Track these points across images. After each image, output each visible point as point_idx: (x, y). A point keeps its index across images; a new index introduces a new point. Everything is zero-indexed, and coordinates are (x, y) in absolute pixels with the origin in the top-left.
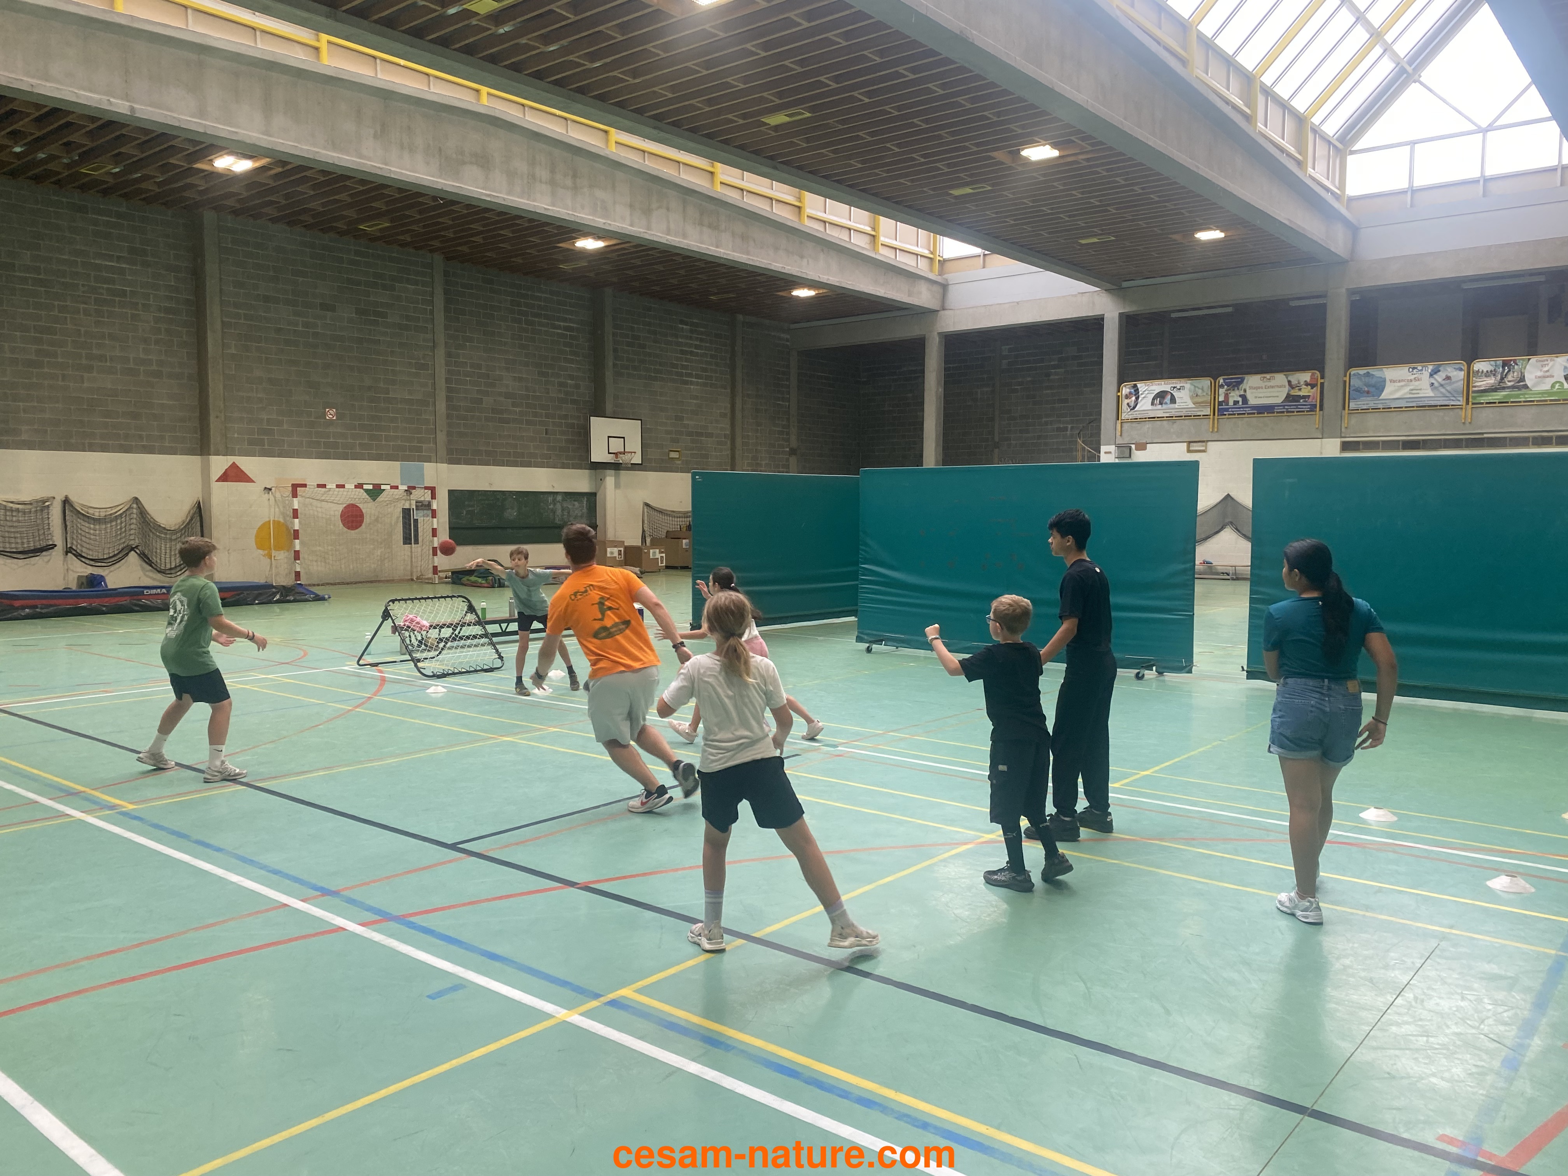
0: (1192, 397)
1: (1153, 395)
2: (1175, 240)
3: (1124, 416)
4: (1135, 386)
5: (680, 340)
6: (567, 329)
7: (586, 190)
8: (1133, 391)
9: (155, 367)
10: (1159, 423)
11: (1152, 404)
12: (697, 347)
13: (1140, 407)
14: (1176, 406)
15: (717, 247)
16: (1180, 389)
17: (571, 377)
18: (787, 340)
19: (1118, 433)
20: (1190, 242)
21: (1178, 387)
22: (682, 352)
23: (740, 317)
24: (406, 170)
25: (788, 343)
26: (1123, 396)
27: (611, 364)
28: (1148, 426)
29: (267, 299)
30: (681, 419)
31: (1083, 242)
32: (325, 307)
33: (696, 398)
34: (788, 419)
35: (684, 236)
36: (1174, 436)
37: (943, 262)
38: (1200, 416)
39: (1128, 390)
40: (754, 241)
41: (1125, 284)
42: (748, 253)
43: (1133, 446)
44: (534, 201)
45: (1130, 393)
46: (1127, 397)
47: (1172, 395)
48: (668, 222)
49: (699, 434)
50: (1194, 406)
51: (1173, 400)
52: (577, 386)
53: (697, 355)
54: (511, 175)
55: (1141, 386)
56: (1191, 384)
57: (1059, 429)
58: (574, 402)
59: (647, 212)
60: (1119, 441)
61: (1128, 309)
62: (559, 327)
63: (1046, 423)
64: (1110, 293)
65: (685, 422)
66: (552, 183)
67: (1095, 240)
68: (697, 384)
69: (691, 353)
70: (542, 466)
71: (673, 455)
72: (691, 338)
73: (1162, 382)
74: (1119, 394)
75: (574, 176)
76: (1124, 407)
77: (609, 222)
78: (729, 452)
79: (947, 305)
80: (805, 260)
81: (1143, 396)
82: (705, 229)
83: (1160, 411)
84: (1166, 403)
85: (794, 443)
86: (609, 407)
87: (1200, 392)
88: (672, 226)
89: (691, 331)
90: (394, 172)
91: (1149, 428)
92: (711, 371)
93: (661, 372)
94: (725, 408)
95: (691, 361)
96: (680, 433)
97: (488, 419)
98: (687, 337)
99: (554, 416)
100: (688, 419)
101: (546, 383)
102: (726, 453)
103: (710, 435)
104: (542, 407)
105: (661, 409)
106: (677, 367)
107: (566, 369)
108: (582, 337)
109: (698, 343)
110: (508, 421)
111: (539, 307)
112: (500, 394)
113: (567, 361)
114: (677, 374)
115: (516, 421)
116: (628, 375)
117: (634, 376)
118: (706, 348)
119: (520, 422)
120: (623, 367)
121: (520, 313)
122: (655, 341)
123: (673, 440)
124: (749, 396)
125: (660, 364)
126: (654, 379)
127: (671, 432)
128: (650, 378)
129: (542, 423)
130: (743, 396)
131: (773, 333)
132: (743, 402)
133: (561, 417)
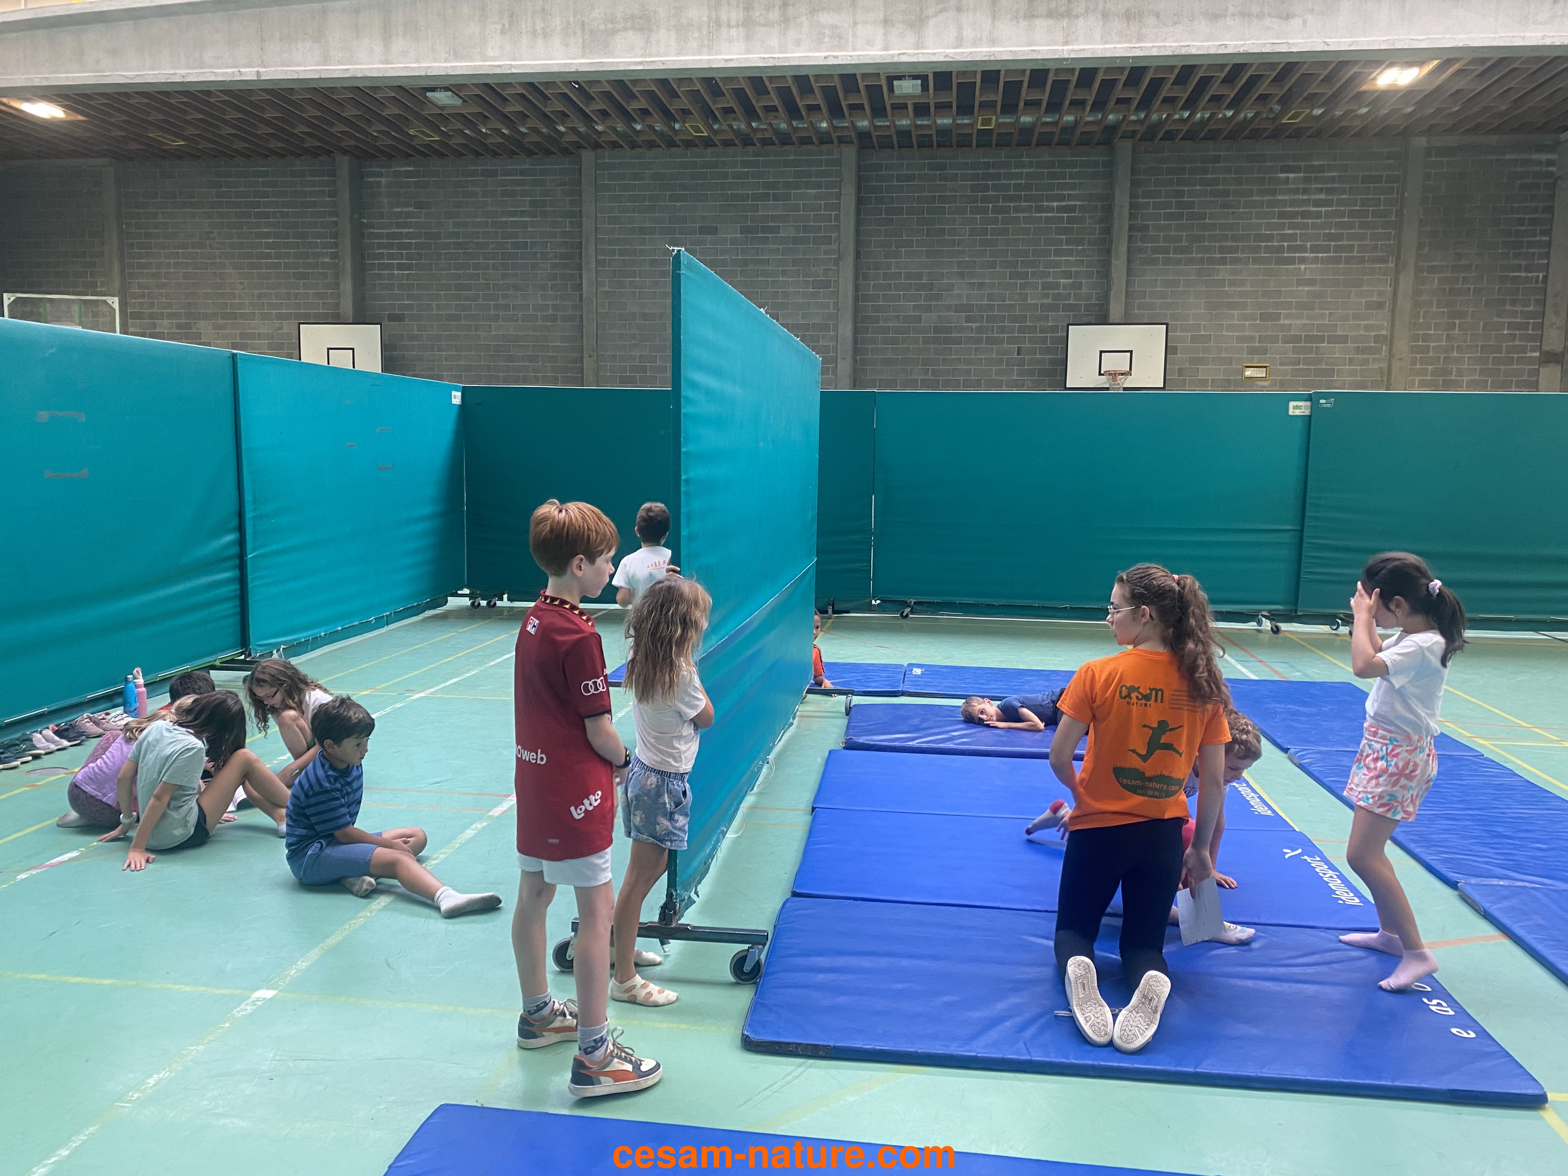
5: (1279, 197)
6: (1061, 209)
12: (1317, 203)
17: (1067, 275)
22: (1283, 215)
23: (1420, 142)
30: (1274, 317)
33: (1312, 282)
34: (1542, 303)
49: (1310, 339)
52: (1077, 286)
53: (1318, 215)
62: (1050, 209)
65: (1283, 322)
68: (1316, 260)
69: (1305, 215)
71: (1252, 373)
72: (1305, 191)
78: (1384, 365)
85: (1556, 341)
86: (1116, 309)
89: (1307, 180)
92: (1350, 237)
93: (1235, 250)
94: (1380, 293)
95: (1305, 226)
96: (1275, 339)
97: (926, 341)
98: (1296, 191)
99: (1032, 329)
100: (1288, 316)
101: (1023, 286)
102: (1376, 366)
103: (1344, 339)
104: (1014, 319)
105: (1232, 306)
106: (1270, 238)
107: (1058, 264)
108: (1090, 217)
109: (1322, 196)
110: (958, 341)
111: (1017, 187)
112: (949, 308)
113: (1058, 253)
114: (1268, 249)
115: (969, 340)
116: (1167, 262)
117: (1178, 262)
118: (1340, 203)
119: (979, 341)
120: (1156, 250)
121: (986, 199)
122: (1225, 206)
123: (1252, 351)
124: (1432, 270)
125: (1234, 238)
126: (1223, 261)
127: (1251, 339)
128: (1211, 261)
129: (1010, 341)
130: (1418, 270)
131: (1508, 157)
132: (1419, 281)
133: (1045, 330)
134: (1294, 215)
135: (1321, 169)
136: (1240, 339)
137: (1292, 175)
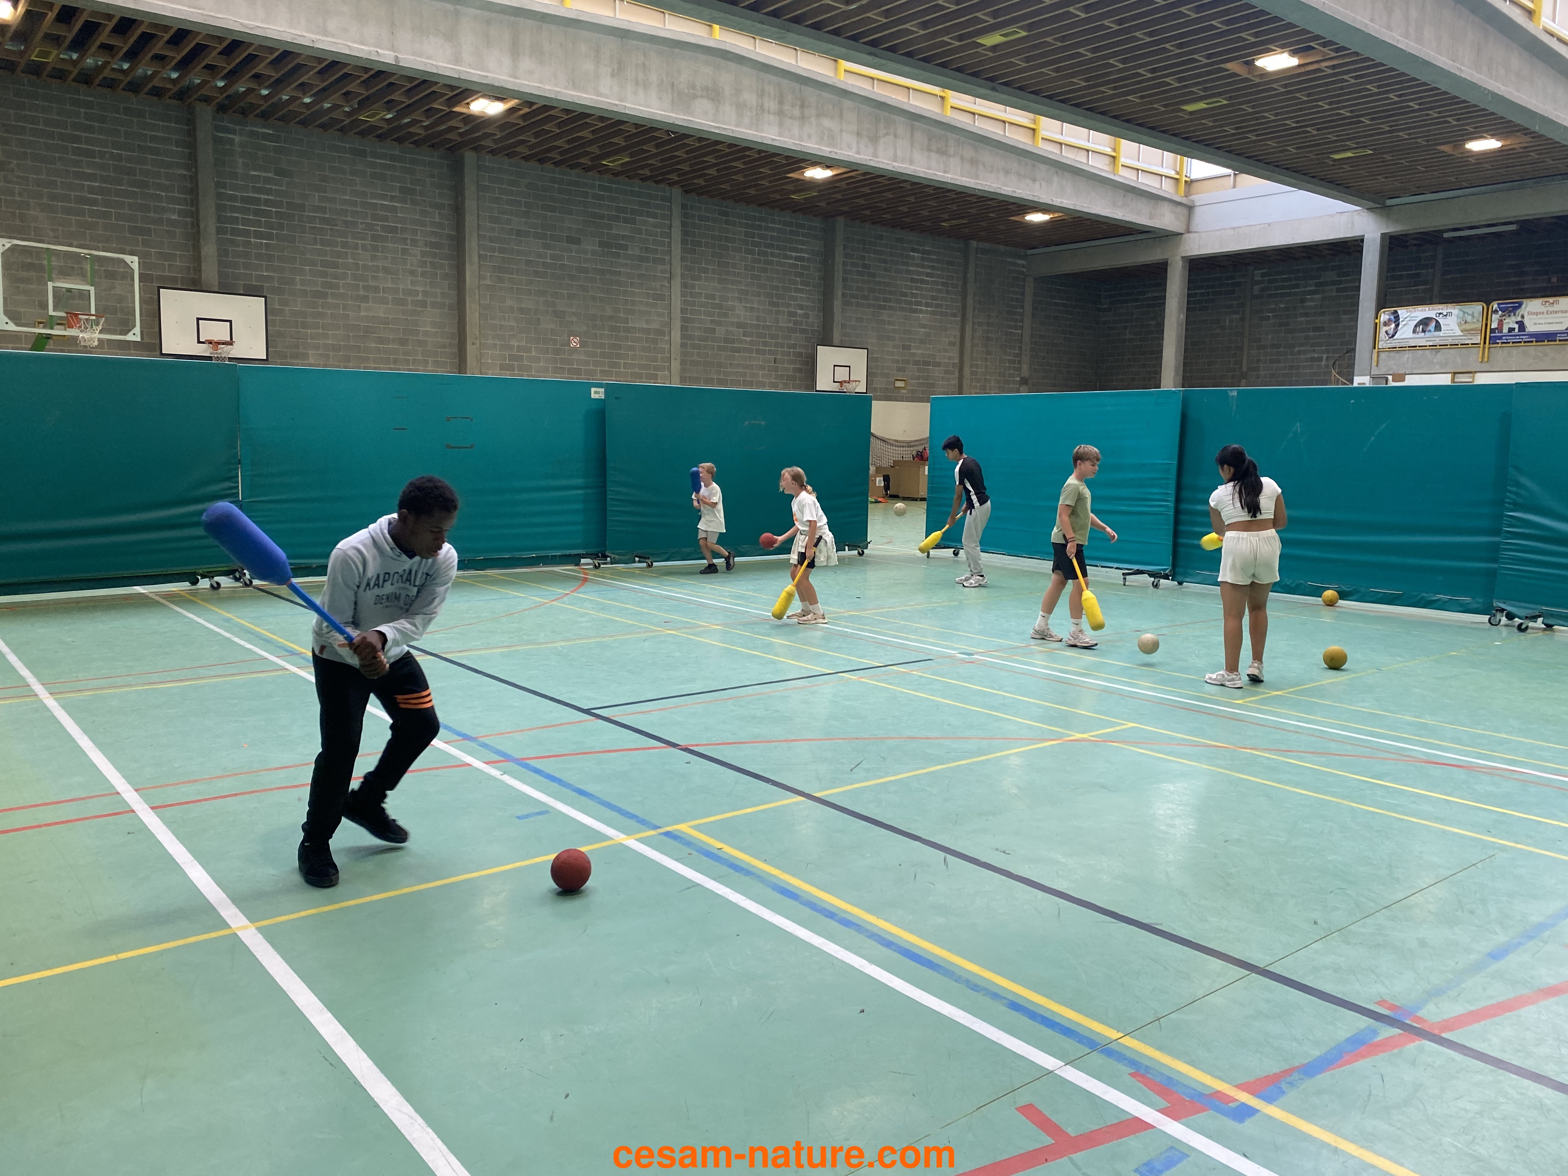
0: (1459, 325)
1: (1416, 322)
2: (1444, 152)
3: (1381, 345)
4: (1396, 312)
5: (911, 268)
6: (797, 259)
7: (813, 119)
8: (1392, 317)
9: (420, 297)
10: (1420, 352)
11: (1414, 331)
12: (928, 275)
13: (1402, 334)
14: (1441, 334)
15: (945, 172)
16: (1446, 315)
17: (801, 307)
18: (1023, 266)
19: (1374, 363)
20: (1462, 153)
21: (1445, 314)
22: (912, 280)
23: (974, 244)
24: (640, 105)
25: (1024, 270)
26: (1382, 324)
27: (840, 293)
28: (1407, 356)
29: (519, 233)
30: (908, 348)
31: (1337, 157)
32: (571, 240)
33: (924, 326)
34: (1020, 348)
35: (911, 162)
36: (1437, 367)
37: (1189, 183)
38: (1468, 344)
39: (1387, 317)
40: (984, 165)
41: (1389, 202)
42: (977, 177)
43: (1390, 378)
44: (762, 131)
45: (1390, 320)
46: (1385, 324)
47: (1437, 322)
48: (895, 148)
49: (927, 363)
50: (1462, 334)
51: (1438, 327)
52: (806, 316)
53: (927, 282)
54: (740, 107)
55: (1402, 312)
56: (1460, 310)
57: (1313, 359)
58: (803, 331)
59: (874, 139)
60: (1375, 371)
61: (1393, 228)
62: (790, 258)
63: (1299, 353)
64: (1371, 212)
65: (912, 351)
66: (780, 113)
67: (1349, 154)
68: (927, 312)
69: (922, 281)
71: (899, 384)
72: (922, 266)
73: (1426, 308)
74: (1377, 321)
75: (802, 106)
76: (1382, 335)
77: (835, 150)
78: (956, 382)
79: (1192, 229)
80: (1038, 184)
81: (1404, 323)
82: (934, 155)
83: (1421, 339)
84: (1430, 331)
85: (1025, 371)
86: (837, 336)
87: (1469, 319)
88: (899, 153)
89: (922, 259)
90: (629, 108)
91: (1408, 358)
92: (942, 299)
93: (889, 300)
94: (955, 336)
95: (921, 289)
96: (907, 362)
97: (720, 348)
98: (917, 265)
99: (782, 346)
100: (915, 348)
101: (777, 312)
102: (953, 383)
103: (938, 364)
104: (772, 337)
106: (905, 295)
107: (796, 299)
108: (814, 267)
109: (929, 271)
111: (772, 237)
112: (733, 324)
113: (797, 290)
114: (906, 302)
115: (746, 350)
116: (858, 304)
117: (863, 306)
118: (937, 276)
119: (750, 351)
120: (854, 296)
121: (754, 244)
122: (885, 270)
123: (899, 370)
124: (980, 324)
125: (890, 293)
126: (883, 308)
127: (897, 361)
128: (879, 307)
129: (771, 352)
130: (974, 324)
131: (1008, 260)
132: (974, 331)
133: (790, 346)
134: (917, 281)
135: (928, 252)
136: (894, 361)
137: (916, 254)
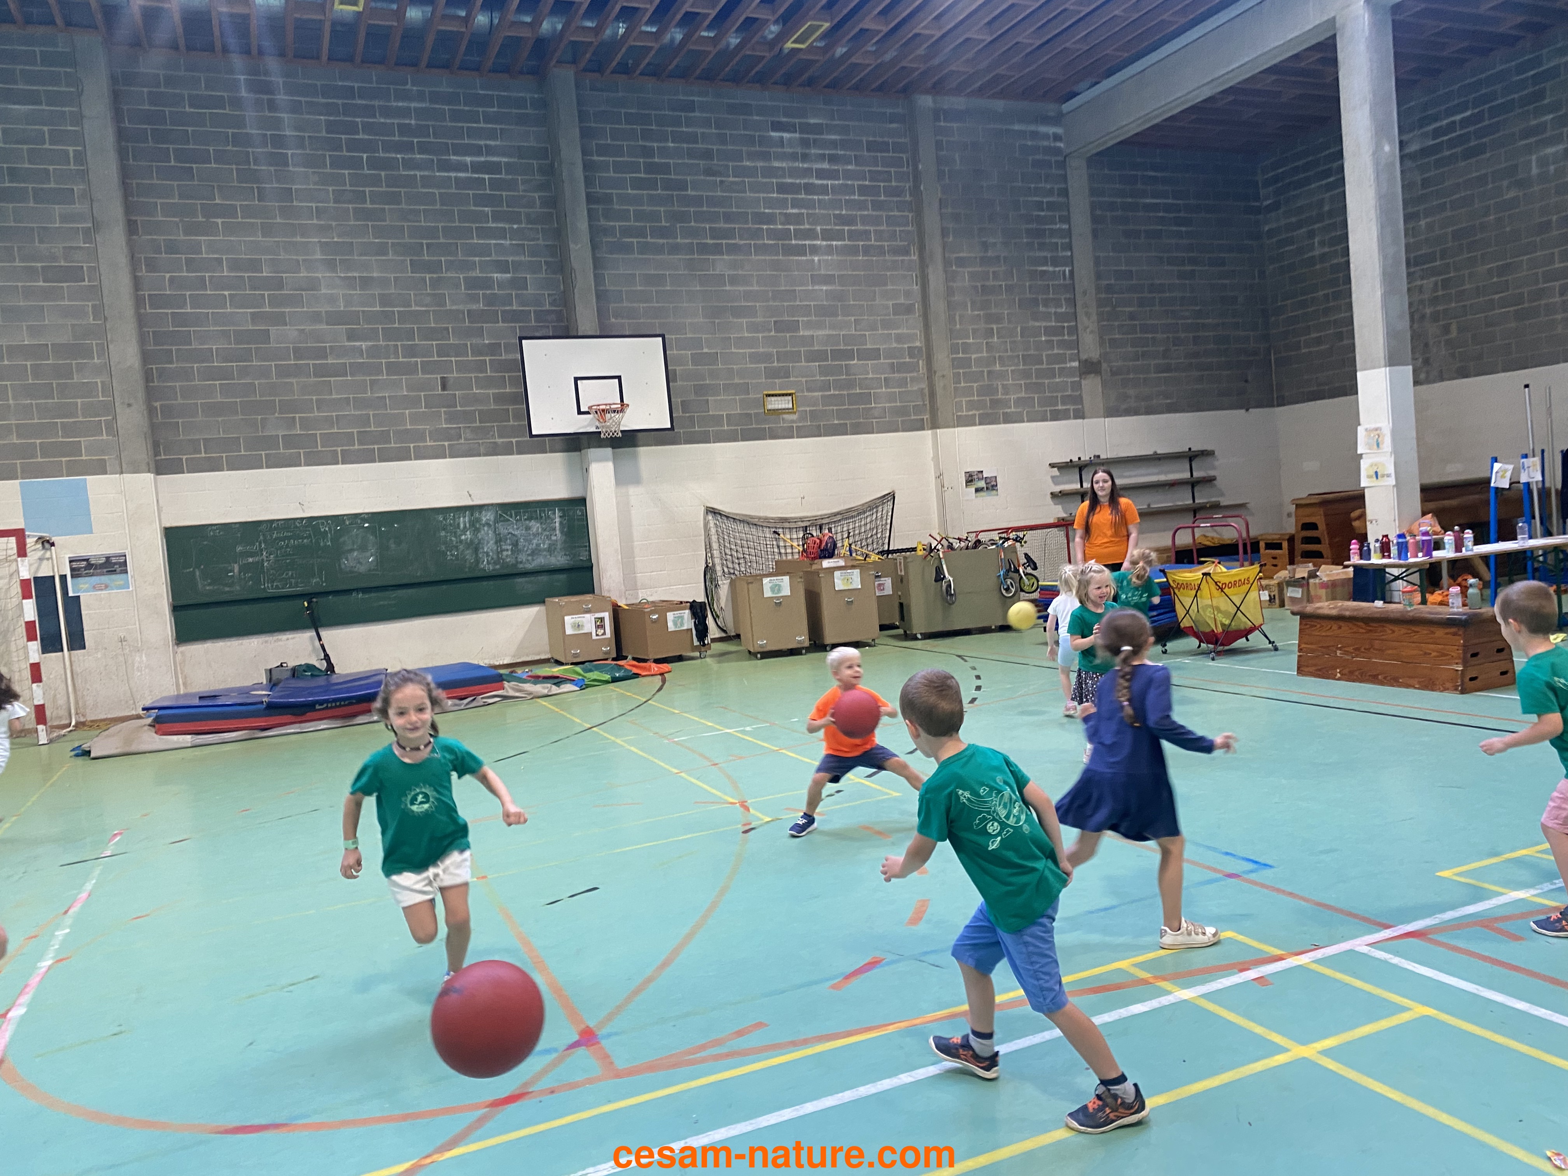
5: (776, 164)
6: (477, 168)
12: (821, 174)
17: (503, 267)
18: (1057, 138)
22: (782, 188)
23: (925, 101)
25: (1060, 145)
30: (794, 327)
33: (828, 279)
34: (1073, 302)
53: (824, 190)
62: (462, 167)
65: (803, 333)
68: (829, 250)
69: (809, 189)
70: (439, 454)
71: (775, 404)
72: (805, 157)
78: (924, 385)
85: (1091, 348)
86: (585, 316)
89: (805, 143)
92: (865, 220)
93: (729, 234)
94: (908, 294)
95: (810, 205)
96: (795, 357)
97: (285, 372)
98: (794, 157)
99: (460, 350)
100: (809, 325)
101: (436, 283)
102: (916, 387)
103: (874, 354)
104: (429, 334)
105: (738, 312)
107: (484, 251)
108: (524, 182)
109: (825, 166)
110: (340, 371)
111: (404, 130)
112: (316, 317)
113: (484, 233)
114: (773, 234)
115: (357, 369)
116: (645, 248)
117: (659, 250)
118: (848, 175)
120: (627, 232)
122: (709, 172)
123: (773, 374)
124: (961, 262)
125: (728, 218)
126: (717, 250)
127: (767, 357)
128: (704, 249)
129: (427, 368)
130: (947, 263)
131: (1017, 127)
132: (950, 277)
133: (478, 351)
134: (793, 189)
135: (818, 129)
136: (756, 358)
137: (786, 135)
